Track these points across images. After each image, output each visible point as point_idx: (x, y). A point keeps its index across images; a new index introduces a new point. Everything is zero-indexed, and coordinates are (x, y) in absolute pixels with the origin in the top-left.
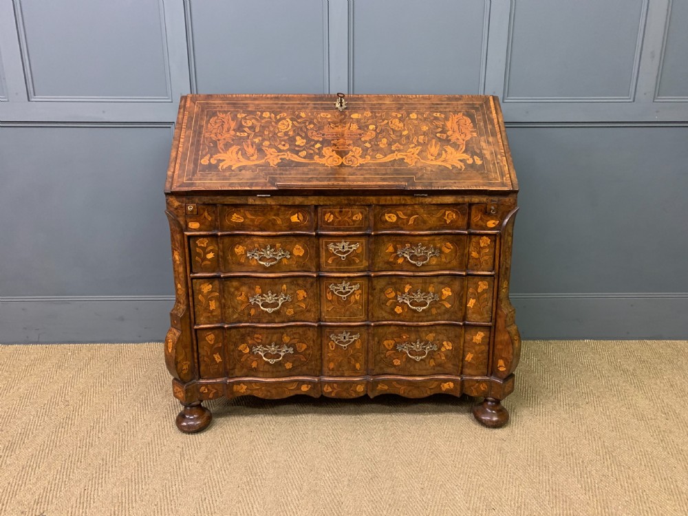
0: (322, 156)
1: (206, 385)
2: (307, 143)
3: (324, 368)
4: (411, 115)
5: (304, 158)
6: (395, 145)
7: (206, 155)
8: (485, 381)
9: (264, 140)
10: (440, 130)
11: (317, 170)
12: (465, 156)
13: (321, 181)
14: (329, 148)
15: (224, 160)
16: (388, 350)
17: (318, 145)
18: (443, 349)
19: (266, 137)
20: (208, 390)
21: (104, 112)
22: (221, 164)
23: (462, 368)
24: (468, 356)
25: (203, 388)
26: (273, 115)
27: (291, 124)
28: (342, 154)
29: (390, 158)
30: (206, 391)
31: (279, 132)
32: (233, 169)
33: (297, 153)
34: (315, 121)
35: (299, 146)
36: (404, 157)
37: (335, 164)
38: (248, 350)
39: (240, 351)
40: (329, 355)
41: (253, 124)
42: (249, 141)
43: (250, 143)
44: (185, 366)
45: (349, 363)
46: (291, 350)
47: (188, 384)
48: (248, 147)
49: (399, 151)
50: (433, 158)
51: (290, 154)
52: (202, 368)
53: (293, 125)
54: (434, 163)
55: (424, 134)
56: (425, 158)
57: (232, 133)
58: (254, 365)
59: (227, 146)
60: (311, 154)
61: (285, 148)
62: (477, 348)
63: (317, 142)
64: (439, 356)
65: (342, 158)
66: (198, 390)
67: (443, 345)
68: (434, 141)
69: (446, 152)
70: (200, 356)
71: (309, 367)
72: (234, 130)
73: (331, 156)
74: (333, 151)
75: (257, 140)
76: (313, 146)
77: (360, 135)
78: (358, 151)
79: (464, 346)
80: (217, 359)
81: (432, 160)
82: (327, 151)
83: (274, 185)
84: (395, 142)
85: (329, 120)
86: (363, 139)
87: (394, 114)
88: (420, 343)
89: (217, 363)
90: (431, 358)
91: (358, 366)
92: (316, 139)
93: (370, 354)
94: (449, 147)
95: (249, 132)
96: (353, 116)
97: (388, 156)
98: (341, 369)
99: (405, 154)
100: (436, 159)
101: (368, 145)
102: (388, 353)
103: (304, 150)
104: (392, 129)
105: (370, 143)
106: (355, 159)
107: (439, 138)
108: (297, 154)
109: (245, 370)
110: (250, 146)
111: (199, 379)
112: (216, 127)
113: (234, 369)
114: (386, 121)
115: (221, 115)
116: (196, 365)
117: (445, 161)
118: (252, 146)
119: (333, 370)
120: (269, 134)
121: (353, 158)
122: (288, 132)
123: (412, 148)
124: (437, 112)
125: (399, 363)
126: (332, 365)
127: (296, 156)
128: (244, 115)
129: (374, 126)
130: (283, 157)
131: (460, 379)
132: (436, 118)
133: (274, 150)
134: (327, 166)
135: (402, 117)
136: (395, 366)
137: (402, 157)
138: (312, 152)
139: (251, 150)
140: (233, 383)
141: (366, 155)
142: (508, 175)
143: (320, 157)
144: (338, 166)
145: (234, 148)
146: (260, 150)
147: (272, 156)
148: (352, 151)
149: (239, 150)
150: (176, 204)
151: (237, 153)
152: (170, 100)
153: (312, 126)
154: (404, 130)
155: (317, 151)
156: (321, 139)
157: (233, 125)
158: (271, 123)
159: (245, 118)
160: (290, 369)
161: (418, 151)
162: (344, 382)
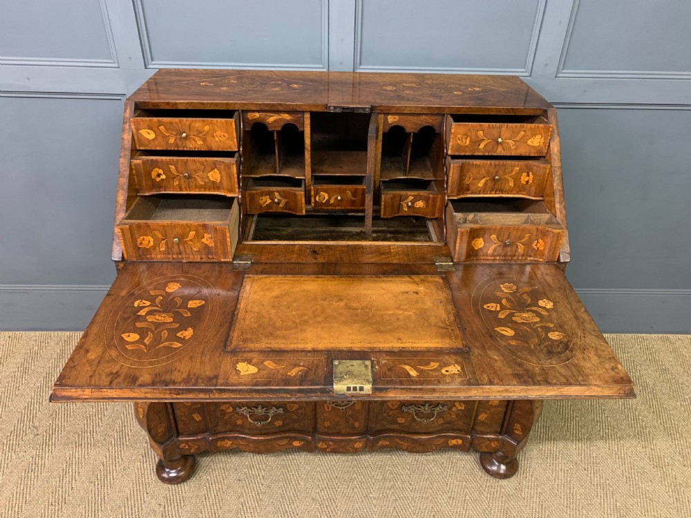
1: (187, 442)
3: (319, 426)
8: (497, 440)
16: (392, 410)
18: (454, 409)
20: (189, 446)
21: (28, 79)
23: (474, 425)
24: (482, 416)
25: (183, 445)
30: (187, 447)
38: (231, 409)
39: (223, 410)
40: (325, 415)
44: (161, 430)
45: (347, 422)
46: (281, 411)
47: (165, 444)
52: (181, 426)
58: (239, 422)
62: (492, 410)
64: (449, 415)
66: (178, 447)
67: (454, 406)
70: (177, 416)
71: (302, 424)
79: (478, 407)
80: (196, 418)
88: (429, 406)
89: (197, 422)
90: (440, 417)
91: (357, 424)
93: (371, 414)
98: (337, 428)
102: (391, 412)
109: (229, 427)
111: (178, 436)
113: (216, 426)
116: (173, 426)
119: (328, 427)
125: (403, 421)
126: (327, 424)
131: (469, 437)
136: (399, 423)
140: (217, 440)
152: (115, 65)
160: (280, 427)
162: (341, 441)
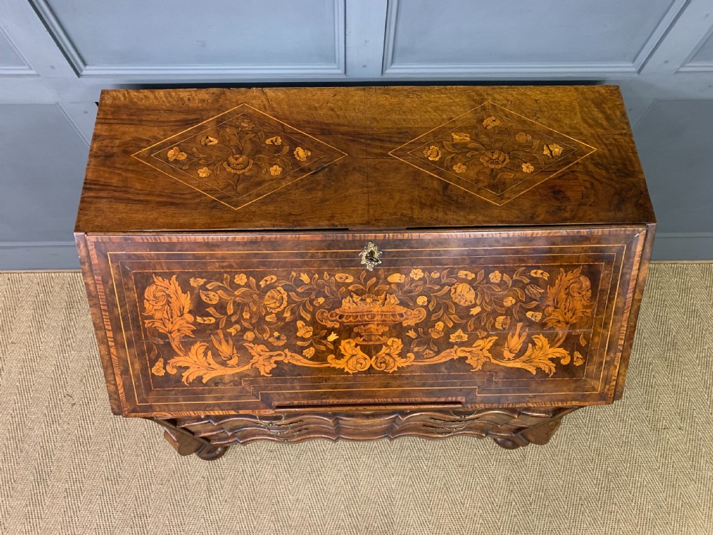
0: (340, 356)
2: (314, 334)
4: (491, 276)
5: (311, 359)
6: (457, 334)
7: (156, 360)
9: (244, 330)
10: (534, 304)
11: (334, 379)
12: (560, 352)
13: (338, 398)
14: (351, 340)
15: (188, 368)
17: (333, 337)
19: (246, 324)
22: (185, 374)
26: (253, 280)
27: (285, 296)
28: (369, 350)
29: (444, 357)
31: (268, 313)
32: (204, 381)
33: (300, 351)
34: (326, 290)
35: (303, 339)
36: (467, 355)
37: (359, 368)
41: (220, 299)
42: (219, 331)
43: (222, 336)
48: (220, 343)
49: (462, 344)
50: (511, 356)
51: (289, 354)
53: (290, 301)
54: (511, 365)
55: (508, 312)
56: (499, 356)
57: (190, 318)
59: (187, 344)
60: (323, 352)
61: (281, 343)
63: (330, 331)
65: (371, 359)
68: (520, 325)
69: (534, 344)
72: (190, 312)
73: (353, 356)
74: (356, 345)
75: (232, 331)
76: (325, 338)
77: (401, 315)
78: (395, 346)
81: (509, 359)
82: (347, 346)
83: (271, 408)
84: (455, 328)
85: (350, 288)
86: (405, 325)
87: (462, 274)
92: (329, 325)
94: (541, 336)
95: (218, 315)
96: (390, 279)
97: (443, 354)
99: (470, 349)
100: (515, 358)
101: (412, 334)
103: (311, 345)
104: (455, 304)
105: (416, 331)
106: (391, 360)
107: (529, 320)
108: (301, 353)
110: (223, 341)
112: (158, 306)
114: (447, 288)
115: (163, 283)
117: (529, 361)
118: (227, 341)
120: (251, 317)
121: (387, 358)
122: (283, 312)
123: (482, 339)
124: (538, 268)
127: (299, 357)
128: (201, 281)
129: (426, 299)
130: (279, 359)
132: (535, 281)
133: (262, 347)
134: (348, 373)
135: (474, 280)
137: (463, 355)
138: (323, 348)
139: (225, 349)
141: (408, 352)
142: (614, 383)
143: (336, 358)
144: (364, 372)
145: (198, 348)
146: (240, 348)
147: (261, 358)
148: (387, 345)
149: (207, 349)
151: (205, 354)
153: (321, 300)
154: (474, 306)
155: (332, 347)
156: (337, 326)
157: (186, 301)
158: (251, 295)
159: (203, 287)
161: (491, 344)
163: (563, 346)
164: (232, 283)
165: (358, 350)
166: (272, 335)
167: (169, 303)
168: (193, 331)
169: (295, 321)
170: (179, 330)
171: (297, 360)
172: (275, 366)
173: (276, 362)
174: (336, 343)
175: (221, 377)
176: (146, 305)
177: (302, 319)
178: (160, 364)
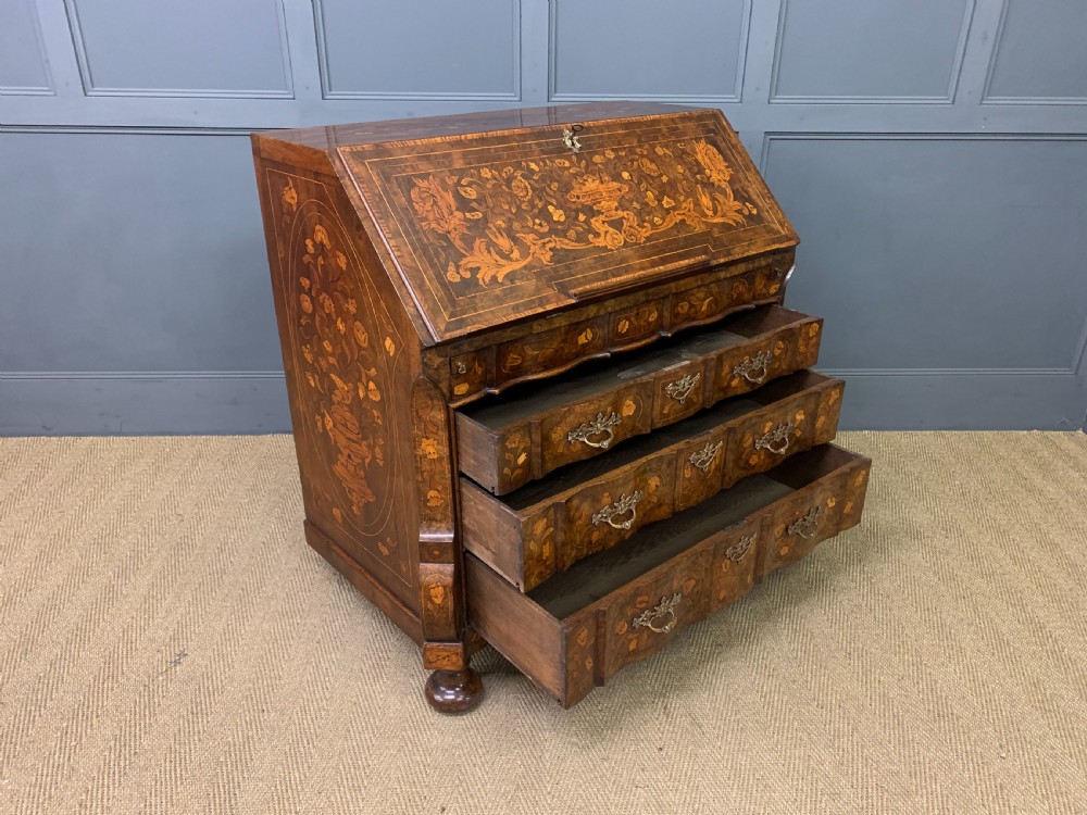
0: (596, 234)
2: (567, 216)
4: (656, 150)
5: (577, 241)
6: (665, 200)
7: (447, 264)
9: (509, 220)
10: (696, 169)
11: (604, 258)
12: (738, 204)
13: (618, 276)
14: (597, 218)
15: (479, 268)
17: (582, 217)
19: (509, 215)
22: (479, 277)
26: (495, 172)
27: (527, 184)
28: (616, 225)
29: (670, 221)
31: (521, 202)
32: (500, 280)
33: (564, 235)
34: (555, 175)
35: (559, 223)
36: (683, 217)
37: (617, 243)
41: (477, 193)
42: (491, 226)
43: (494, 229)
48: (496, 237)
49: (674, 209)
50: (711, 213)
51: (557, 239)
53: (534, 189)
54: (715, 220)
55: (685, 177)
56: (704, 214)
57: (459, 214)
59: (469, 242)
60: (582, 233)
61: (545, 230)
63: (577, 212)
65: (620, 232)
68: (699, 187)
69: (718, 201)
72: (457, 209)
73: (606, 232)
74: (604, 222)
75: (501, 223)
76: (577, 219)
77: (619, 190)
78: (631, 219)
81: (712, 216)
82: (597, 224)
83: (570, 297)
84: (661, 195)
85: (571, 171)
87: (638, 151)
94: (717, 193)
95: (482, 209)
96: (595, 160)
97: (667, 220)
99: (682, 212)
100: (714, 214)
101: (636, 205)
103: (569, 227)
104: (649, 175)
105: (637, 202)
106: (636, 231)
107: (702, 182)
108: (566, 237)
110: (498, 235)
112: (428, 207)
114: (636, 163)
115: (423, 184)
117: (724, 215)
118: (501, 234)
120: (510, 209)
121: (632, 230)
122: (532, 200)
123: (684, 201)
127: (567, 241)
128: (455, 179)
129: (627, 174)
130: (552, 245)
132: (684, 152)
133: (533, 235)
134: (612, 250)
135: (649, 154)
137: (680, 217)
138: (581, 229)
139: (504, 243)
141: (643, 222)
143: (595, 237)
144: (624, 246)
145: (480, 244)
146: (515, 239)
147: (537, 248)
148: (625, 219)
149: (488, 245)
150: (437, 361)
151: (489, 252)
153: (556, 184)
154: (662, 175)
155: (586, 227)
156: (579, 206)
157: (451, 199)
158: (500, 186)
159: (460, 184)
161: (692, 205)
163: (735, 200)
164: (480, 177)
165: (607, 227)
166: (534, 224)
167: (435, 203)
168: (468, 228)
169: (545, 207)
170: (455, 229)
171: (567, 244)
172: (551, 253)
173: (551, 249)
174: (587, 222)
175: (513, 272)
176: (417, 207)
177: (551, 204)
178: (452, 268)
